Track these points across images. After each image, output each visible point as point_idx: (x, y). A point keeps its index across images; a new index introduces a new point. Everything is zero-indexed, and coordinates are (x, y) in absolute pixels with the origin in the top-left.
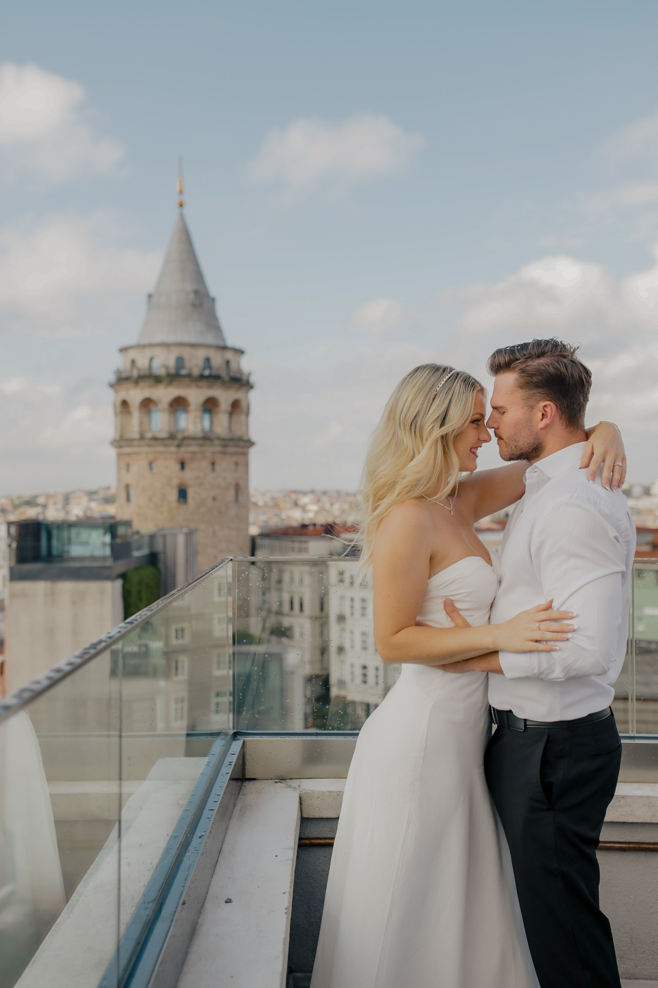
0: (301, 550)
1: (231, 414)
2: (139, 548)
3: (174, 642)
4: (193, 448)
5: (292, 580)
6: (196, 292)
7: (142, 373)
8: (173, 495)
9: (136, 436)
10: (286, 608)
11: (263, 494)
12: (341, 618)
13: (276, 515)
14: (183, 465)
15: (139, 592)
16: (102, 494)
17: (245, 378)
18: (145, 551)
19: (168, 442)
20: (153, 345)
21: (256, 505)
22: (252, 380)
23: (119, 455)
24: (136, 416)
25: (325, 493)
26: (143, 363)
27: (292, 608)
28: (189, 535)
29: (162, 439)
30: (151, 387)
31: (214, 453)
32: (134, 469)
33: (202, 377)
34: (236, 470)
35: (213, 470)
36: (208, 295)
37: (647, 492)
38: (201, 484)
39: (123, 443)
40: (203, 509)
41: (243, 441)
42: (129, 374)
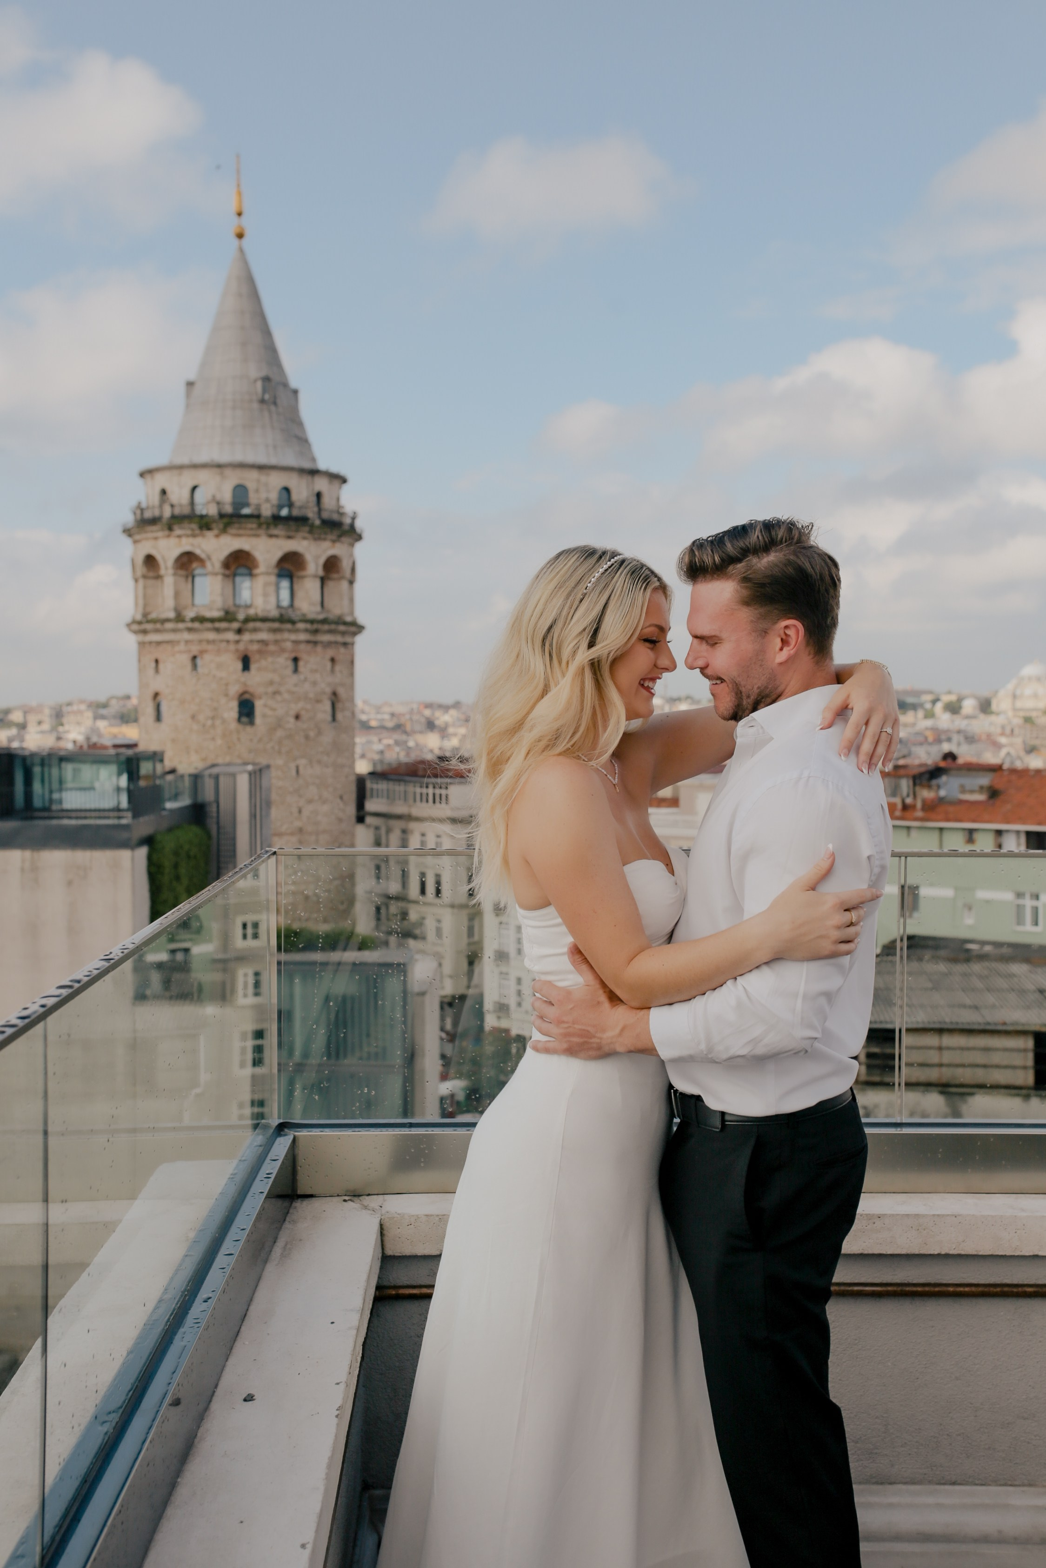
0: (436, 799)
1: (323, 580)
2: (175, 797)
3: (239, 943)
4: (263, 636)
6: (266, 379)
7: (177, 511)
8: (231, 711)
9: (172, 615)
10: (414, 892)
11: (377, 709)
12: (500, 909)
13: (397, 743)
14: (246, 663)
15: (176, 866)
16: (115, 707)
17: (347, 521)
18: (185, 801)
19: (224, 625)
20: (195, 466)
21: (365, 726)
22: (359, 524)
23: (142, 644)
24: (169, 580)
26: (179, 495)
27: (423, 891)
28: (258, 774)
29: (212, 620)
30: (194, 536)
31: (297, 643)
32: (166, 667)
33: (276, 519)
34: (333, 671)
35: (296, 670)
36: (285, 385)
37: (985, 706)
38: (276, 693)
39: (149, 626)
40: (280, 733)
41: (345, 623)
42: (157, 513)
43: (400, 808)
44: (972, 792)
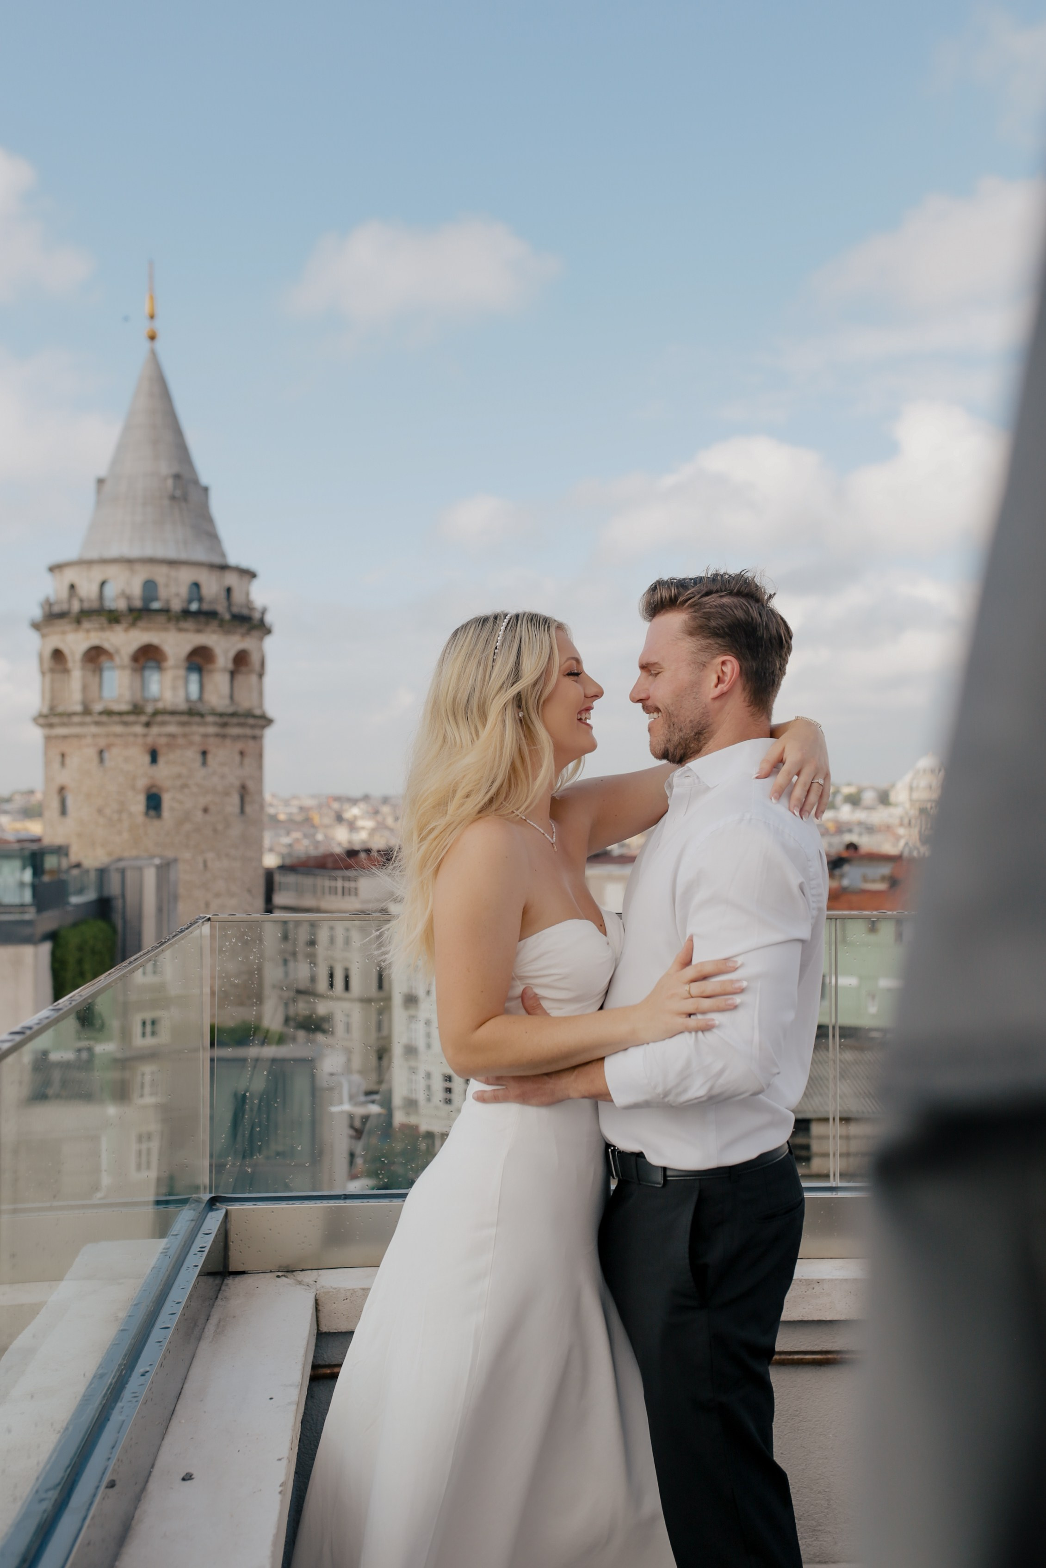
0: (345, 892)
1: (233, 674)
2: (80, 891)
3: (139, 1042)
4: (172, 729)
5: (332, 940)
6: (177, 477)
7: (86, 606)
8: (138, 805)
9: (78, 708)
10: (322, 985)
11: (287, 803)
12: (411, 1000)
13: (306, 836)
14: (154, 756)
15: (80, 962)
16: (19, 802)
17: (257, 615)
18: (90, 896)
19: (131, 718)
20: (104, 562)
21: (274, 819)
22: (269, 619)
23: (48, 739)
24: (77, 675)
25: (385, 800)
26: (88, 589)
27: (331, 985)
28: (165, 868)
29: (120, 714)
30: (102, 629)
31: (205, 736)
32: (73, 761)
33: (186, 614)
34: (242, 763)
35: (204, 763)
36: (196, 482)
37: (884, 799)
38: (184, 786)
39: (55, 720)
40: (187, 827)
41: (255, 717)
42: (65, 607)
43: (308, 902)
44: (874, 881)
